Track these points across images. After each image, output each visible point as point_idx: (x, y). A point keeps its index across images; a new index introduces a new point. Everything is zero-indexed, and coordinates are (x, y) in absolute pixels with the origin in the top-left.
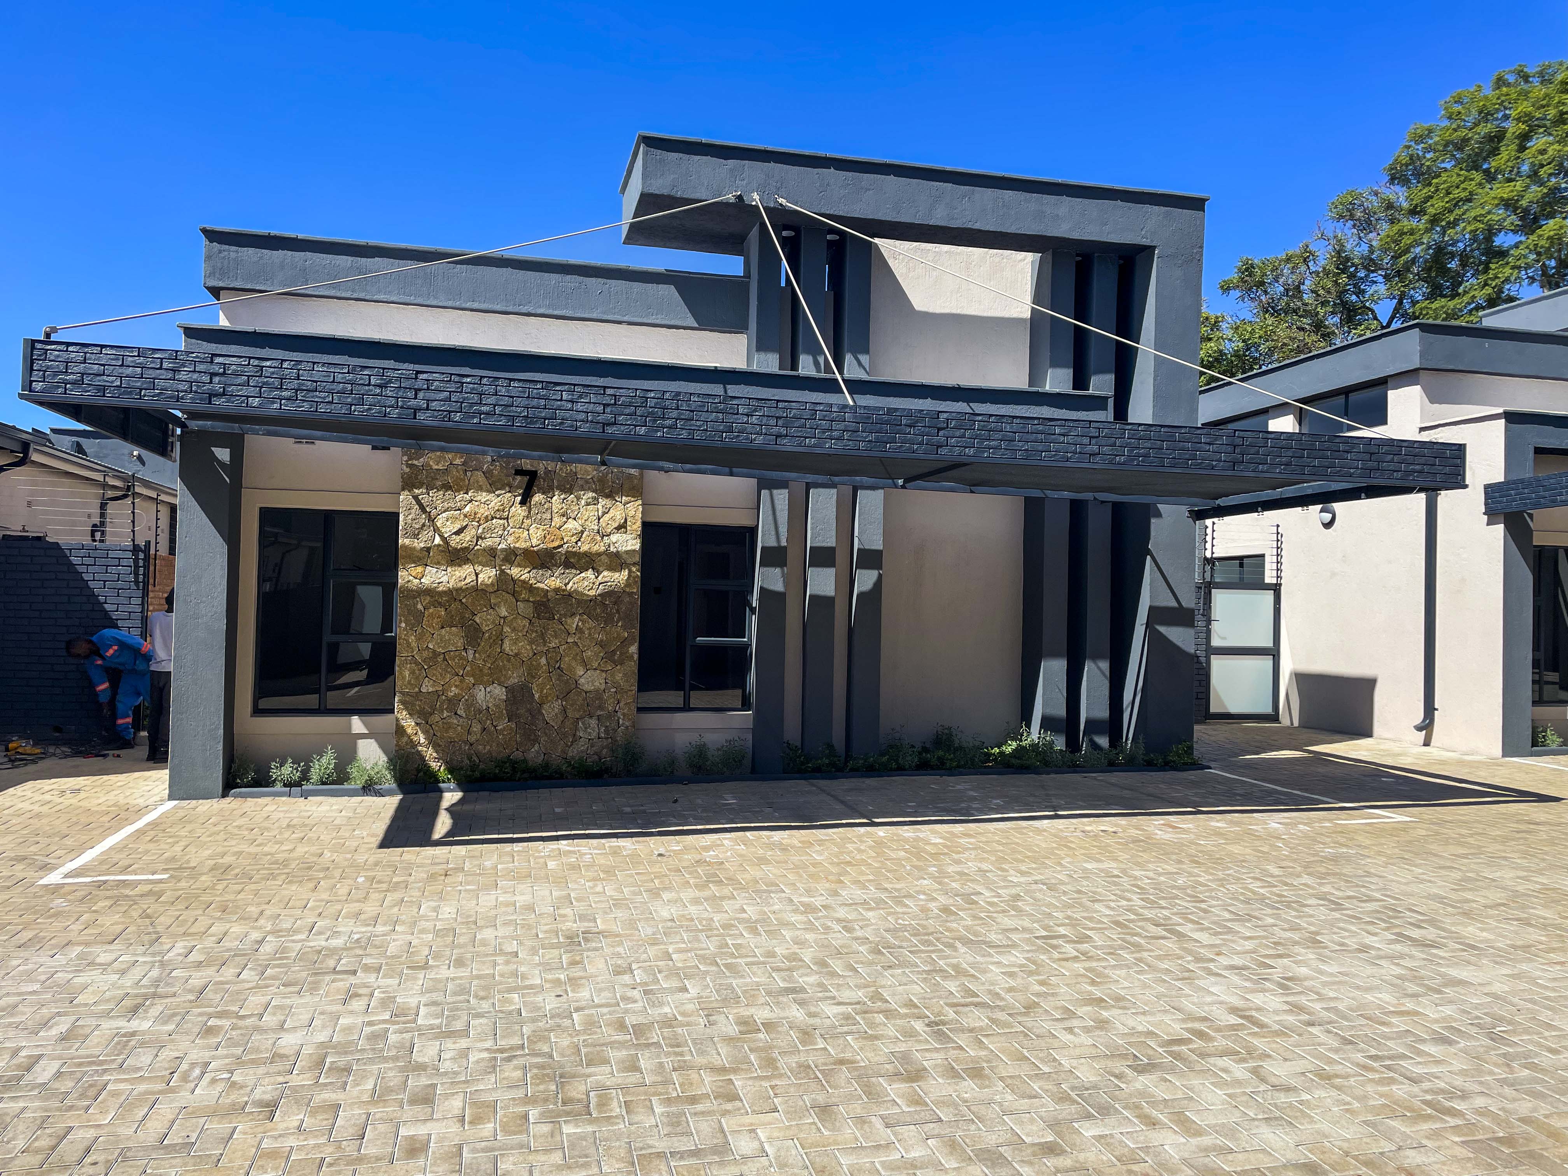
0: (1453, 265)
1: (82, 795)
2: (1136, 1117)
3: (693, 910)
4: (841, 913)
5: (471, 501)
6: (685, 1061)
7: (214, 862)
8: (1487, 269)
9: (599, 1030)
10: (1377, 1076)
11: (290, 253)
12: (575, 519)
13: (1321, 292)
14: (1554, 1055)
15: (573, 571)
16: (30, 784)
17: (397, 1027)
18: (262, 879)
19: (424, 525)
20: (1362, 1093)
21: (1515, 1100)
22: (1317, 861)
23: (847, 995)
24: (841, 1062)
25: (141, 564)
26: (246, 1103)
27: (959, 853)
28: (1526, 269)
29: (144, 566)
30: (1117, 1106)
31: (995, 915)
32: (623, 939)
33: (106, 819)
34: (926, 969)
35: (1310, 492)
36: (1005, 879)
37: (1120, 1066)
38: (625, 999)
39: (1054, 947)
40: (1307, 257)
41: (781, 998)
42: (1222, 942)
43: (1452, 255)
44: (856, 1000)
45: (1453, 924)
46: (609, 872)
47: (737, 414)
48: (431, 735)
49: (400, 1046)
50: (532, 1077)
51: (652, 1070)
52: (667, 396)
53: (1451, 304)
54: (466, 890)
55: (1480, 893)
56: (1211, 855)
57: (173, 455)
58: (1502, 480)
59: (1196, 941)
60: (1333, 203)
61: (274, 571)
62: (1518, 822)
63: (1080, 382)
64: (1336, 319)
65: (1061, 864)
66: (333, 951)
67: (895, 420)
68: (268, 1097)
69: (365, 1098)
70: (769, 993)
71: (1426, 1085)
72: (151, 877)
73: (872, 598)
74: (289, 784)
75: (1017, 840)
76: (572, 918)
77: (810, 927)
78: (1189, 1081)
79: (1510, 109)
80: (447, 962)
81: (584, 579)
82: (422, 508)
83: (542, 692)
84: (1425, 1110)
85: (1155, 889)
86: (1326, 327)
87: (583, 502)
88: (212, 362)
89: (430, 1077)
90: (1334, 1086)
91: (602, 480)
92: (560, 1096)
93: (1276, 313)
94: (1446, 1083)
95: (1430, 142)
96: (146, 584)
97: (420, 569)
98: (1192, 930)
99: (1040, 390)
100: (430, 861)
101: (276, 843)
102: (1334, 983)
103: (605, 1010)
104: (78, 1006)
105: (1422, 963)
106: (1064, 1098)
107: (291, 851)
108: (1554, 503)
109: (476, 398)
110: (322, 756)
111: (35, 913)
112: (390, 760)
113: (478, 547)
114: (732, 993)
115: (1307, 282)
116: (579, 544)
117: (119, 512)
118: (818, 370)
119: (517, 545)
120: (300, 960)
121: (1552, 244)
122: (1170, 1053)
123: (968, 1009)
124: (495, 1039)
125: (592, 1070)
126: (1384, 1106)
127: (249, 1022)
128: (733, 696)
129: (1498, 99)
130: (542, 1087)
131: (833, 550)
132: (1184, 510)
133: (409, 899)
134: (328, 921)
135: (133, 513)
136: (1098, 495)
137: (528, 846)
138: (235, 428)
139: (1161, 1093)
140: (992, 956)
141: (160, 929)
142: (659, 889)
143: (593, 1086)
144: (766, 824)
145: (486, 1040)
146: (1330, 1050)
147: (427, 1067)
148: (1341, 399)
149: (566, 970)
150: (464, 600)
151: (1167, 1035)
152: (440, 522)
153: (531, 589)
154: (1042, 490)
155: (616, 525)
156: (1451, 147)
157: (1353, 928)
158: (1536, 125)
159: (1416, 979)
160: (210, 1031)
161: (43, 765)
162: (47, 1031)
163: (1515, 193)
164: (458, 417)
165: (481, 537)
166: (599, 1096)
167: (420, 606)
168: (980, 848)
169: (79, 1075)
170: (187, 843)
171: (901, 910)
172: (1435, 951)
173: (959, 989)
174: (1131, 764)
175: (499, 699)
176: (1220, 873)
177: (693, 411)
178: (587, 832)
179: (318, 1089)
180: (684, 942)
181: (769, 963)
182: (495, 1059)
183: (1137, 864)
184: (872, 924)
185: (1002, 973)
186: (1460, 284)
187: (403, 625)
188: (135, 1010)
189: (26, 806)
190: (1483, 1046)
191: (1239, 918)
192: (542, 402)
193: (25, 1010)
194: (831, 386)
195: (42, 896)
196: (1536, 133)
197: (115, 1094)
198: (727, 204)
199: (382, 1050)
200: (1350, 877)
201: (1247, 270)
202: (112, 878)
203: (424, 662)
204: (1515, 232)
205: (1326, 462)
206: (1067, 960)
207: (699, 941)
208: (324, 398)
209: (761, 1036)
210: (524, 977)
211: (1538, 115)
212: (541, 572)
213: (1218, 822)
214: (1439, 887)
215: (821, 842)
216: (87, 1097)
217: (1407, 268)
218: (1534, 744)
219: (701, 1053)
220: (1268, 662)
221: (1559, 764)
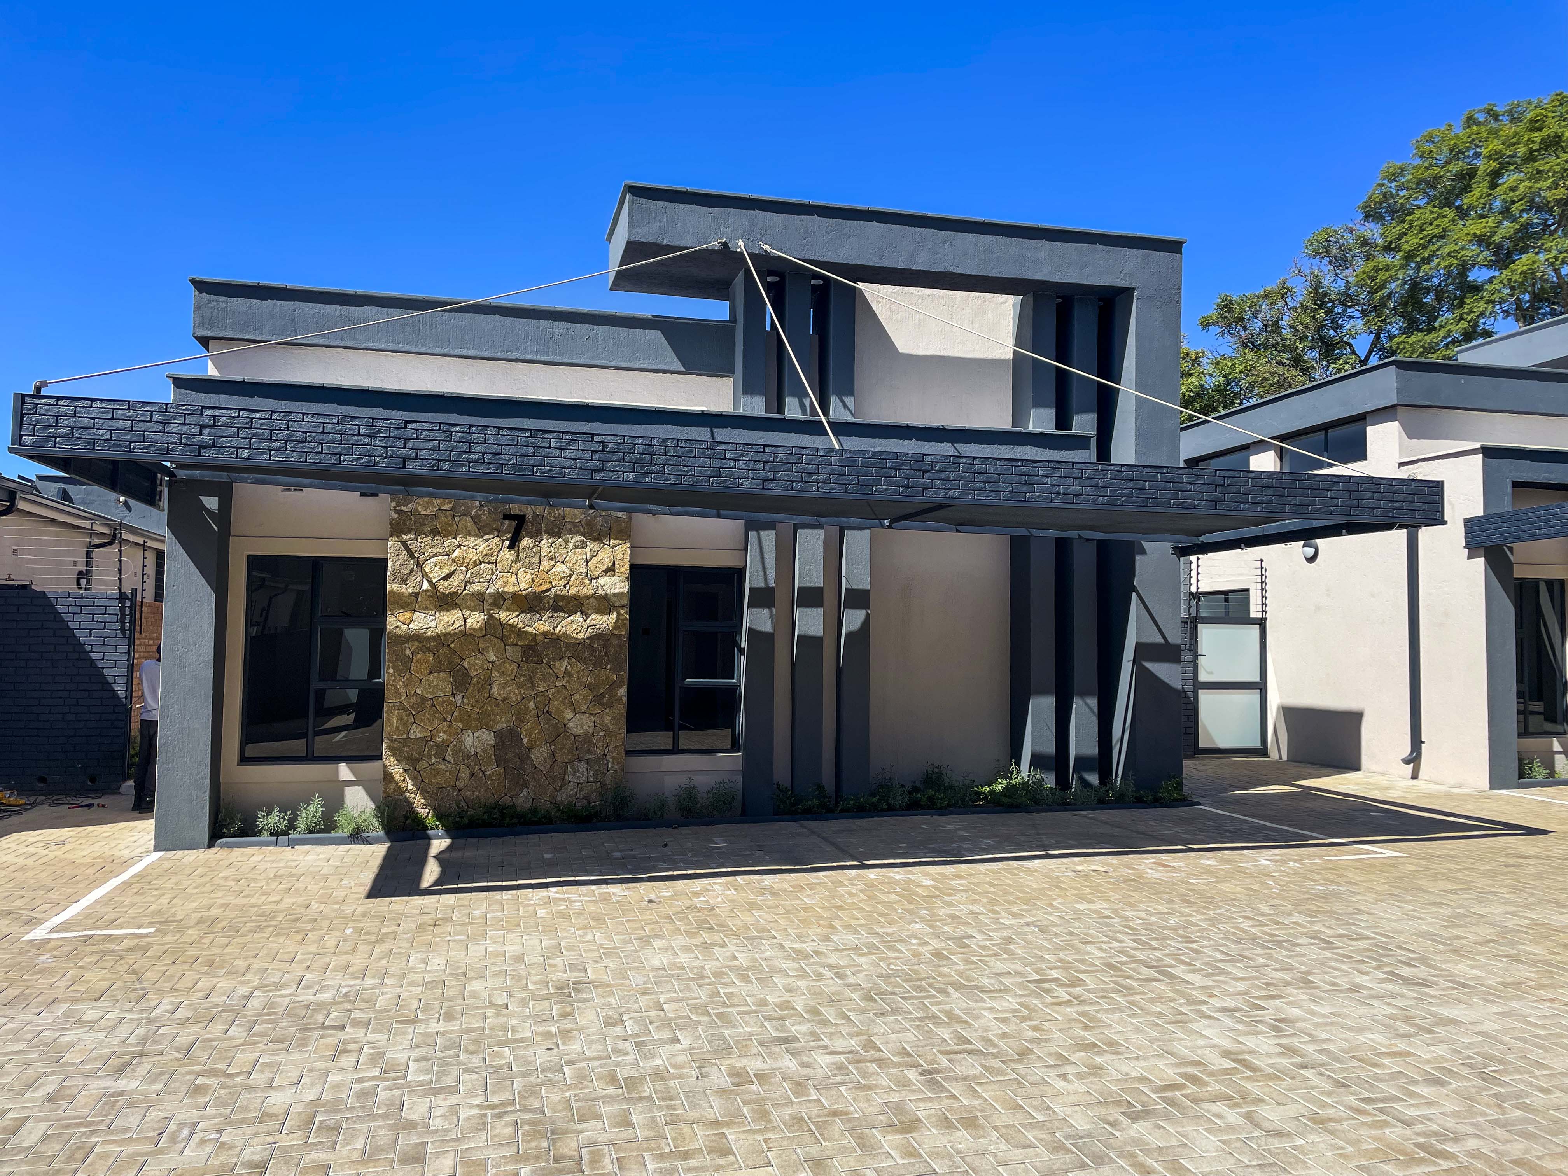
0: (1429, 299)
1: (68, 847)
2: (1131, 1165)
3: (684, 958)
4: (833, 959)
5: (459, 546)
6: (677, 1115)
7: (200, 915)
8: (1461, 304)
9: (590, 1084)
10: (1370, 1119)
11: (279, 303)
12: (563, 562)
13: (1300, 327)
14: (1545, 1095)
15: (562, 615)
16: (15, 836)
17: (386, 1083)
18: (250, 931)
19: (412, 571)
20: (1355, 1137)
21: (1507, 1141)
22: (1307, 899)
23: (839, 1044)
24: (835, 1113)
25: (127, 612)
26: (236, 1164)
27: (950, 895)
28: (1500, 304)
29: (130, 614)
30: (1111, 1154)
31: (987, 959)
32: (614, 989)
33: (91, 871)
34: (919, 1015)
35: (1291, 528)
36: (997, 922)
37: (1114, 1113)
38: (616, 1051)
39: (1047, 991)
40: (1284, 293)
41: (773, 1048)
42: (1214, 984)
43: (1428, 290)
44: (849, 1049)
45: (1445, 962)
46: (599, 919)
47: (724, 459)
48: (420, 781)
49: (390, 1104)
50: (523, 1134)
51: (644, 1125)
52: (655, 442)
53: (1428, 338)
54: (455, 941)
55: (1471, 930)
56: (1201, 894)
57: (161, 504)
58: (1482, 514)
59: (1188, 982)
60: (1309, 241)
61: (261, 615)
62: (1507, 856)
63: (1063, 421)
64: (1316, 354)
65: (1051, 905)
66: (321, 1006)
67: (880, 463)
68: (257, 1158)
69: (355, 1157)
70: (761, 1043)
71: (1419, 1128)
72: (137, 931)
73: (861, 637)
74: (275, 834)
75: (1009, 882)
76: (563, 968)
77: (802, 974)
78: (1183, 1127)
79: (1481, 147)
80: (437, 1015)
81: (572, 622)
82: (411, 554)
83: (530, 736)
84: (1418, 1154)
85: (1146, 930)
86: (1305, 362)
87: (571, 546)
88: (202, 414)
89: (421, 1135)
90: (1327, 1130)
91: (590, 524)
92: (552, 1153)
93: (1255, 348)
94: (1438, 1125)
95: (1403, 180)
96: (132, 630)
97: (408, 615)
98: (1183, 972)
99: (1023, 430)
100: (418, 911)
101: (263, 894)
102: (1326, 1024)
103: (596, 1063)
104: (65, 1065)
105: (1414, 1002)
106: (1058, 1147)
107: (278, 902)
108: (1533, 537)
109: (465, 447)
110: (309, 804)
111: (21, 969)
112: (379, 808)
113: (467, 592)
114: (724, 1043)
115: (1285, 318)
116: (568, 587)
117: (106, 559)
118: (804, 412)
119: (505, 590)
120: (288, 1015)
121: (1526, 279)
122: (1163, 1099)
123: (962, 1056)
124: (486, 1095)
125: (584, 1125)
126: (1377, 1150)
127: (238, 1080)
128: (721, 736)
129: (1469, 137)
130: (533, 1144)
131: (820, 590)
132: (1168, 547)
133: (397, 951)
134: (317, 975)
135: (120, 561)
136: (1082, 533)
137: (517, 894)
138: (224, 476)
139: (1155, 1140)
140: (985, 1001)
141: (146, 984)
142: (649, 936)
143: (585, 1142)
144: (756, 868)
145: (476, 1096)
146: (1322, 1093)
147: (418, 1124)
148: (1321, 435)
149: (556, 1022)
150: (452, 646)
151: (1161, 1080)
152: (429, 567)
153: (520, 633)
154: (1027, 528)
155: (605, 567)
156: (1423, 185)
157: (1344, 967)
158: (1507, 163)
159: (1408, 1019)
160: (198, 1090)
161: (26, 816)
162: (33, 1091)
163: (1488, 229)
164: (446, 465)
165: (469, 582)
166: (591, 1152)
167: (408, 652)
168: (972, 890)
169: (66, 1137)
170: (173, 895)
171: (893, 955)
172: (1425, 990)
173: (952, 1036)
174: (1121, 802)
175: (488, 745)
176: (1211, 912)
177: (680, 457)
178: (577, 878)
179: (308, 1149)
180: (676, 992)
181: (761, 1012)
182: (486, 1115)
183: (1129, 904)
184: (865, 970)
185: (995, 1019)
186: (1436, 318)
187: (391, 671)
188: (122, 1069)
189: (11, 858)
190: (1474, 1087)
191: (1230, 959)
192: (531, 450)
193: (10, 1070)
194: (815, 428)
195: (27, 952)
196: (1507, 171)
197: (103, 1156)
198: (712, 251)
199: (372, 1108)
200: (1341, 915)
201: (1225, 306)
202: (98, 932)
203: (412, 707)
204: (1489, 267)
205: (1306, 500)
206: (1060, 1004)
207: (690, 989)
208: (314, 448)
209: (754, 1087)
210: (514, 1030)
211: (1508, 153)
212: (529, 616)
213: (1208, 860)
214: (1430, 924)
215: (812, 886)
216: (74, 1160)
217: (1383, 303)
218: (1521, 776)
219: (694, 1106)
220: (1255, 696)
221: (1547, 796)
